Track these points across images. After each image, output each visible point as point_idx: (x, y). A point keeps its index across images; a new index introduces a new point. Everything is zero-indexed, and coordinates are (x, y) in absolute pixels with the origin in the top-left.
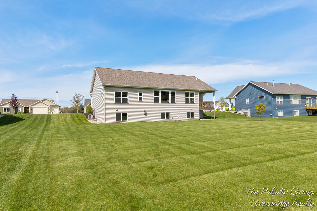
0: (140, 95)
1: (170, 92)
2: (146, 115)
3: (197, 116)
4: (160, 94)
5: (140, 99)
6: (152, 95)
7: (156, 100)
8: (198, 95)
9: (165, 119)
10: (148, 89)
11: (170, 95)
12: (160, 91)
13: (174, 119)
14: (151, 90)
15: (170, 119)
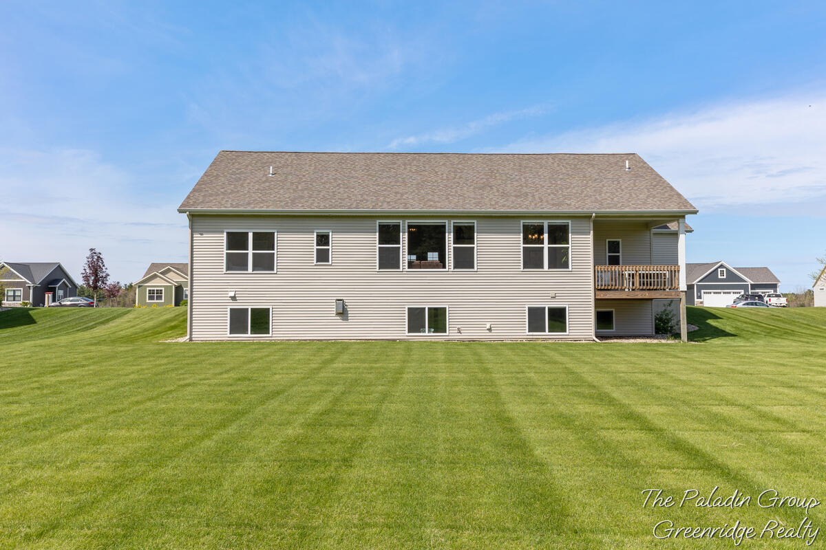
0: (323, 240)
1: (450, 226)
2: (343, 313)
3: (582, 325)
4: (404, 238)
5: (323, 256)
6: (371, 241)
7: (388, 260)
8: (591, 237)
9: (427, 335)
10: (352, 220)
11: (450, 238)
12: (404, 225)
13: (467, 334)
14: (368, 223)
15: (451, 333)
